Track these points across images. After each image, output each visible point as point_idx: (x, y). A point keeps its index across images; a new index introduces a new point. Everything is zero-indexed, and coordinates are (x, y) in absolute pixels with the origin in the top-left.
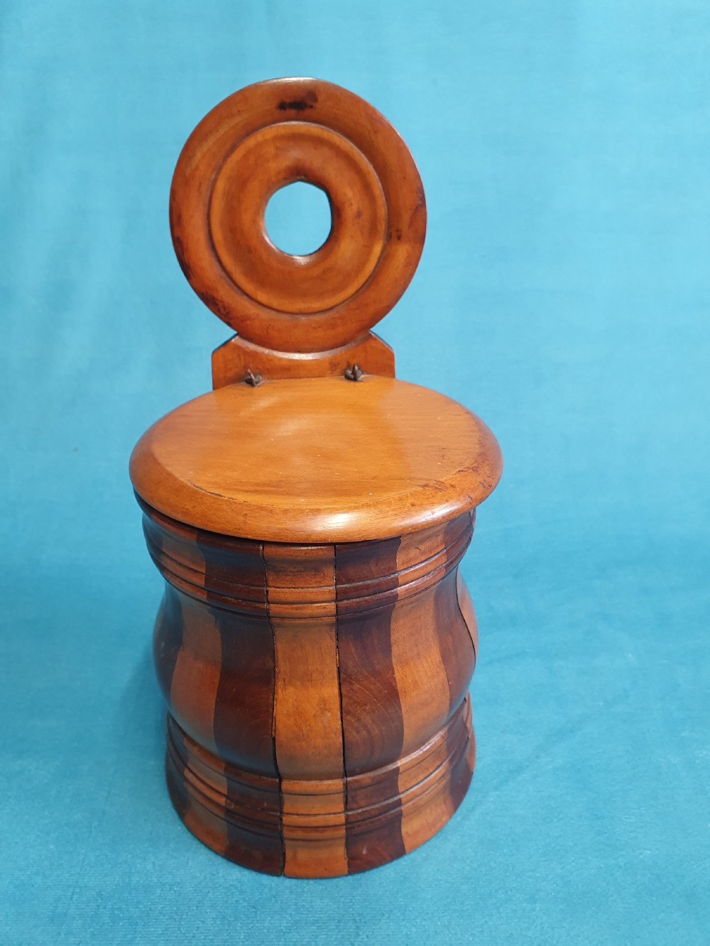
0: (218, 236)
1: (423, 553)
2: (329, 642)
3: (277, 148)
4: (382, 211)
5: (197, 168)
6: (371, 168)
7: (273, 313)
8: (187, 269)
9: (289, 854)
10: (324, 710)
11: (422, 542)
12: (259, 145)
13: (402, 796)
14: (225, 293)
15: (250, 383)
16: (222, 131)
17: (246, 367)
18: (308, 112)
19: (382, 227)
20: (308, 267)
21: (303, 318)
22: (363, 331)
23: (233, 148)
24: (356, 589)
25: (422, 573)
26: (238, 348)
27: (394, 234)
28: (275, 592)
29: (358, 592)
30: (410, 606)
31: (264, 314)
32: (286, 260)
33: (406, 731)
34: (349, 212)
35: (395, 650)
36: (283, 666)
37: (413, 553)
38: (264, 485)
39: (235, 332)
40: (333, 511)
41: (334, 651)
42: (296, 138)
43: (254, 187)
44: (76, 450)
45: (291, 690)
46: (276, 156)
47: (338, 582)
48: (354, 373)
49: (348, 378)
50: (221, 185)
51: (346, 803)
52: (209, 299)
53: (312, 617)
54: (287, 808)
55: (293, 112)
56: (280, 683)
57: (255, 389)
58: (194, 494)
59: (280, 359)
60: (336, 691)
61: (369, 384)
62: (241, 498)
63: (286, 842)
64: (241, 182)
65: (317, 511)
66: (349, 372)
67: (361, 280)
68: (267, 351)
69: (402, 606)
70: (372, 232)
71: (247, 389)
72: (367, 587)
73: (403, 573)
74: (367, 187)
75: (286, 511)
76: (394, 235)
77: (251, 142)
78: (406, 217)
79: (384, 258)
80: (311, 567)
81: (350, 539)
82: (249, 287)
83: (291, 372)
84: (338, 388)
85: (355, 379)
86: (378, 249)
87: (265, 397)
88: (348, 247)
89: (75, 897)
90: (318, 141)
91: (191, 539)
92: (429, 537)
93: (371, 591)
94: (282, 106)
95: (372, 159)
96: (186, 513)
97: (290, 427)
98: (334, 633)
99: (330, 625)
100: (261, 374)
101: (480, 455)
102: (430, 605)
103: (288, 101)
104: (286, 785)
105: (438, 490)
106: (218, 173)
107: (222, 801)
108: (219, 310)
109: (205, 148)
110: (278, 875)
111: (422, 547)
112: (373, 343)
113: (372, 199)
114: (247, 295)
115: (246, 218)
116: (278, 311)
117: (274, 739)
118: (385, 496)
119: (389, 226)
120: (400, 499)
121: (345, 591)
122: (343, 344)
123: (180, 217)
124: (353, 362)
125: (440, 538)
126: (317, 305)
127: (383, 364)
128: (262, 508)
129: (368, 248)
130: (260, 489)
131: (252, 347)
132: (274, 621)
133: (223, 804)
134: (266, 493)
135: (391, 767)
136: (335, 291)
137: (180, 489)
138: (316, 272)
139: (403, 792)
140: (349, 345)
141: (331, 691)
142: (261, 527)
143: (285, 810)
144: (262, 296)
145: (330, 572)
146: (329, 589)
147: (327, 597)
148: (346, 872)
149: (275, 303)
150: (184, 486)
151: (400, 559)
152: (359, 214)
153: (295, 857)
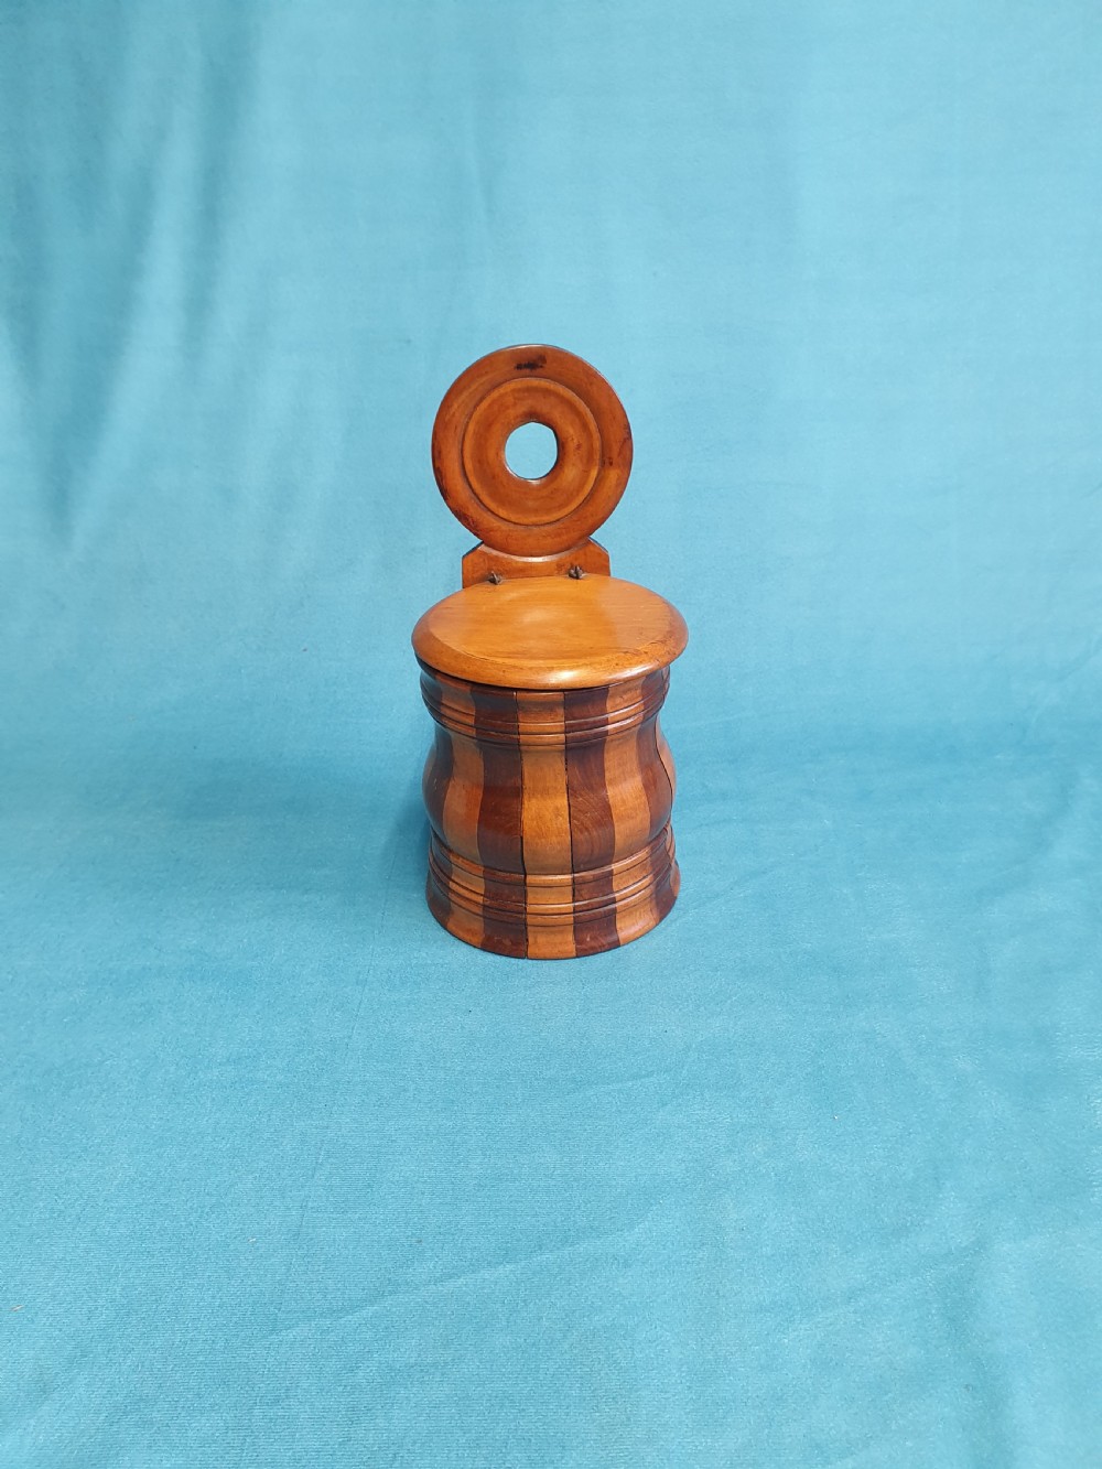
0: (469, 466)
1: (626, 701)
2: (560, 766)
3: (515, 398)
4: (597, 444)
5: (454, 415)
6: (588, 410)
7: (512, 525)
8: (445, 493)
9: (531, 940)
10: (557, 816)
11: (625, 692)
12: (502, 396)
13: (617, 895)
14: (474, 511)
15: (493, 581)
16: (473, 387)
17: (490, 569)
18: (539, 371)
19: (597, 457)
20: (539, 488)
21: (535, 529)
22: (584, 539)
23: (482, 399)
24: (580, 724)
25: (625, 716)
26: (484, 553)
27: (607, 461)
28: (523, 726)
29: (580, 727)
30: (617, 742)
31: (505, 527)
32: (523, 484)
33: (617, 837)
34: (571, 446)
35: (608, 775)
36: (528, 783)
37: (618, 700)
38: (514, 653)
39: (480, 541)
40: (561, 669)
41: (564, 772)
42: (529, 390)
43: (497, 428)
44: (305, 650)
45: (534, 801)
46: (515, 405)
47: (566, 719)
48: (576, 572)
49: (571, 576)
50: (471, 428)
51: (574, 896)
52: (461, 516)
53: (549, 745)
54: (530, 898)
55: (527, 371)
56: (526, 797)
57: (498, 587)
58: (468, 659)
59: (517, 562)
60: (566, 802)
61: (589, 581)
62: (500, 660)
63: (529, 928)
64: (487, 425)
65: (551, 669)
66: (572, 571)
67: (581, 498)
68: (506, 556)
69: (612, 740)
70: (590, 460)
71: (491, 586)
72: (587, 723)
73: (612, 715)
74: (585, 426)
75: (531, 669)
76: (606, 463)
77: (495, 394)
78: (616, 449)
79: (599, 481)
80: (547, 708)
81: (574, 687)
82: (492, 506)
83: (525, 572)
84: (564, 585)
85: (577, 578)
86: (594, 473)
87: (508, 592)
88: (571, 473)
89: (371, 972)
90: (547, 392)
91: (467, 689)
92: (630, 690)
93: (589, 726)
94: (519, 367)
95: (588, 404)
96: (464, 671)
97: (535, 616)
98: (564, 759)
99: (561, 751)
100: (501, 574)
101: (668, 632)
102: (633, 742)
103: (523, 363)
104: (530, 879)
105: (636, 656)
106: (470, 418)
107: (480, 899)
108: (469, 524)
109: (460, 400)
110: (523, 958)
111: (625, 697)
112: (591, 548)
113: (590, 436)
114: (493, 512)
115: (491, 454)
116: (515, 523)
117: (522, 838)
118: (597, 659)
119: (603, 455)
120: (608, 661)
121: (572, 726)
122: (568, 549)
123: (440, 452)
124: (576, 563)
125: (638, 691)
126: (546, 518)
127: (601, 565)
128: (514, 667)
129: (586, 472)
130: (510, 655)
131: (495, 553)
132: (523, 748)
133: (481, 902)
134: (517, 658)
135: (607, 869)
136: (561, 507)
137: (457, 656)
138: (545, 492)
139: (617, 892)
140: (571, 551)
141: (562, 802)
142: (515, 679)
143: (528, 901)
144: (502, 513)
145: (561, 711)
146: (560, 725)
147: (559, 730)
148: (574, 954)
149: (513, 519)
150: (460, 654)
151: (609, 704)
152: (579, 447)
153: (536, 942)
